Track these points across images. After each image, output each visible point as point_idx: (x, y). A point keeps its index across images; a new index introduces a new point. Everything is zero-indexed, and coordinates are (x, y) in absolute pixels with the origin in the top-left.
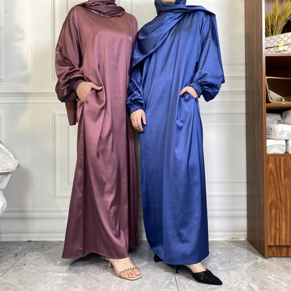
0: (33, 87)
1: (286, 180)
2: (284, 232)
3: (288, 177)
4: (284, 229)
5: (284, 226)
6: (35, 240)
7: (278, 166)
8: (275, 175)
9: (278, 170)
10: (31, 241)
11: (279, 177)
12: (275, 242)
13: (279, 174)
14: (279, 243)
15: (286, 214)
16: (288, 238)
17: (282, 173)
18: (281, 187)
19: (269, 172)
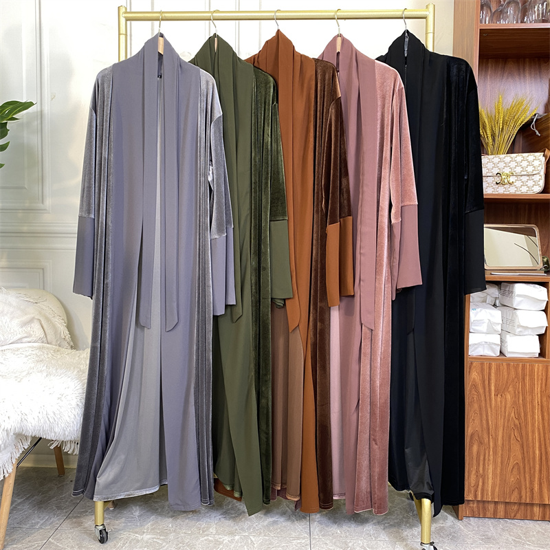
1: (499, 399)
2: (490, 481)
3: (501, 395)
4: (490, 476)
5: (490, 471)
7: (486, 377)
8: (481, 391)
9: (487, 382)
11: (487, 394)
12: (476, 496)
13: (487, 389)
14: (482, 496)
15: (495, 453)
16: (497, 490)
17: (493, 388)
18: (489, 410)
19: (471, 386)
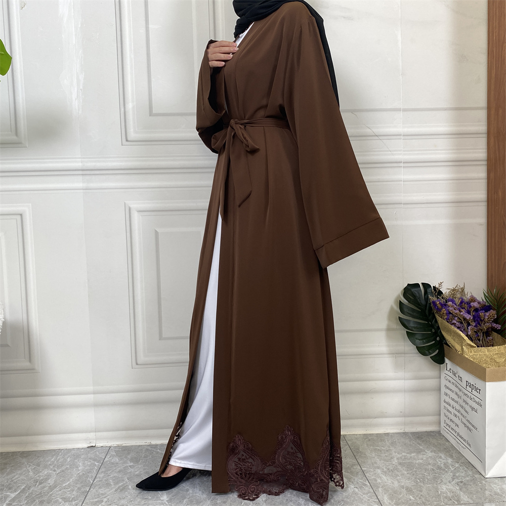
0: (84, 158)
6: (101, 445)
10: (94, 446)
